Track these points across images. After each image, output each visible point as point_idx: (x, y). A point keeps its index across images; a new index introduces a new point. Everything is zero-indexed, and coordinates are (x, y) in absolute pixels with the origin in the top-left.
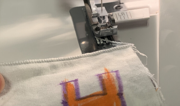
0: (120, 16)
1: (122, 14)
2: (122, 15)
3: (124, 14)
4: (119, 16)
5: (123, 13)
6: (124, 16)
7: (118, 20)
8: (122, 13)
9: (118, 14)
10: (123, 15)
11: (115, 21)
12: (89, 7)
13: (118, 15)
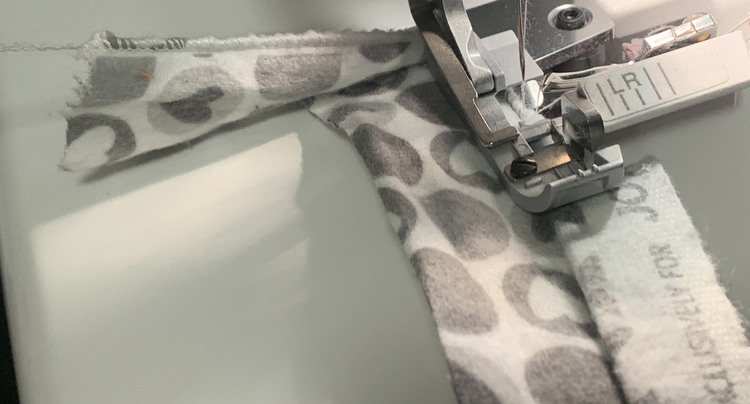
0: (618, 95)
1: (627, 82)
2: (629, 86)
3: (634, 80)
4: (615, 92)
5: (631, 77)
6: (637, 91)
7: (613, 114)
8: (624, 76)
9: (609, 81)
10: (633, 84)
11: (605, 124)
12: (450, 51)
13: (607, 91)
